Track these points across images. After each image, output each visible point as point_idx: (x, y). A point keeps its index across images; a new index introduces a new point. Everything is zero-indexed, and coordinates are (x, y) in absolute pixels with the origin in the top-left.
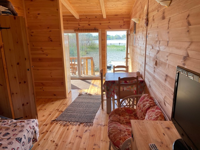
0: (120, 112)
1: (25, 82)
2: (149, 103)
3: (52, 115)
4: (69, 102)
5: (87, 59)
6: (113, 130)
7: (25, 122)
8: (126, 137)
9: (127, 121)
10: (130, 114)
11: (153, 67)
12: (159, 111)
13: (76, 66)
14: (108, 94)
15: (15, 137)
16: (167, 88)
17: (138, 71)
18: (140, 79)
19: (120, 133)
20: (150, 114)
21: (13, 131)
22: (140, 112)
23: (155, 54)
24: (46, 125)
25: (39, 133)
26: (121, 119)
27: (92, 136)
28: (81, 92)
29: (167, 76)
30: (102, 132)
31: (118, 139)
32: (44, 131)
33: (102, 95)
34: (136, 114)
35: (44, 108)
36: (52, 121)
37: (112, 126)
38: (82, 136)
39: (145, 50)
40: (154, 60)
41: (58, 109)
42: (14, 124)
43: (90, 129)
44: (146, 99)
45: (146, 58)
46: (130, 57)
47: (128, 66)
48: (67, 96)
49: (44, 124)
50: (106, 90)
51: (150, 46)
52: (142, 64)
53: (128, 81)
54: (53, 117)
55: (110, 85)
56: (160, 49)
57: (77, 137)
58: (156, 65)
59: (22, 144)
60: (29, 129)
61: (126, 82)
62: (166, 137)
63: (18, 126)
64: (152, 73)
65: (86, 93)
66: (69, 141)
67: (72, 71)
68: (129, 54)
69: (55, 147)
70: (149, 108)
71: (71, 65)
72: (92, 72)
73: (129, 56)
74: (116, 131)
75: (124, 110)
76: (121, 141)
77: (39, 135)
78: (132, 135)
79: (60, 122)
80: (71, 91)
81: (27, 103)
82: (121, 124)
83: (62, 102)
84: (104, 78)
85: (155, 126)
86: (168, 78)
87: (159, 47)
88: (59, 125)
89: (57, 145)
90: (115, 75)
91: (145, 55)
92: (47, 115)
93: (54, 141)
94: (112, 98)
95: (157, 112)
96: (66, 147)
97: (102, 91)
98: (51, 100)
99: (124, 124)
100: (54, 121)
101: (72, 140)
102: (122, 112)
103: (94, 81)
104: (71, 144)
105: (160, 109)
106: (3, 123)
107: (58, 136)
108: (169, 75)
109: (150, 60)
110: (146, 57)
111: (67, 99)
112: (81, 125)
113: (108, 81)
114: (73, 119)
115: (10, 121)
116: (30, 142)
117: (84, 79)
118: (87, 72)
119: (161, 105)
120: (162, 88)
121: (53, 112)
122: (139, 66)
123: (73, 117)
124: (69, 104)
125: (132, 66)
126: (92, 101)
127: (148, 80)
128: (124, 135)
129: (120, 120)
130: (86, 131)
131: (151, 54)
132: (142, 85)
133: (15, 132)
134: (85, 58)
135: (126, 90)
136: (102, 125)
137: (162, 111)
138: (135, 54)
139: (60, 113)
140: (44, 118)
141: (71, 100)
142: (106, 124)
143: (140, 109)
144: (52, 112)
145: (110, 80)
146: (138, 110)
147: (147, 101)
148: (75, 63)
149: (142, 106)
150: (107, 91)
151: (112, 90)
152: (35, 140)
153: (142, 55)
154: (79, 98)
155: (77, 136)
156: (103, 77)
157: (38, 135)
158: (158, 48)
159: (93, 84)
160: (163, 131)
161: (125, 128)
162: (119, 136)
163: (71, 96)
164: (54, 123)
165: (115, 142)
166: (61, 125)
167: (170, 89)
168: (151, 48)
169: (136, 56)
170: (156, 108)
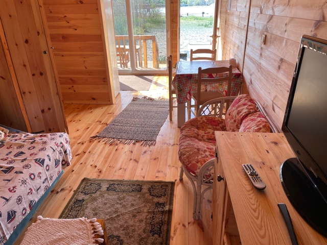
0: (199, 123)
1: (41, 74)
2: (247, 108)
3: (91, 129)
4: (117, 110)
5: (146, 39)
6: (187, 150)
7: (47, 137)
8: (207, 158)
9: (209, 137)
10: (215, 127)
11: (260, 48)
12: (263, 119)
13: (127, 53)
14: (181, 96)
15: (33, 158)
16: (280, 82)
17: (232, 57)
18: (236, 71)
19: (198, 153)
20: (248, 125)
21: (29, 149)
22: (232, 123)
23: (265, 23)
24: (83, 144)
25: (71, 154)
26: (200, 133)
27: (155, 159)
28: (137, 95)
29: (282, 60)
30: (170, 154)
31: (194, 162)
32: (80, 152)
33: (171, 99)
34: (225, 126)
35: (77, 118)
36: (91, 137)
37: (185, 144)
38: (139, 159)
39: (247, 18)
40: (262, 33)
41: (100, 120)
42: (31, 139)
43: (150, 149)
44: (243, 101)
45: (248, 33)
46: (220, 35)
47: (216, 50)
48: (114, 101)
49: (79, 142)
50: (177, 91)
51: (256, 8)
52: (240, 45)
53: (214, 75)
54: (92, 132)
55: (184, 81)
56: (274, 13)
57: (132, 161)
58: (265, 44)
59: (45, 167)
60: (55, 147)
61: (211, 76)
62: (271, 156)
63: (38, 143)
64: (257, 58)
65: (145, 97)
66: (119, 165)
67: (120, 60)
68: (219, 29)
69: (98, 173)
70: (246, 116)
71: (118, 49)
72: (154, 63)
73: (219, 33)
74: (191, 151)
75: (206, 121)
76: (199, 165)
77: (73, 156)
78: (216, 154)
79: (103, 140)
80: (119, 93)
81: (49, 109)
82: (200, 140)
83: (107, 110)
84: (174, 71)
85: (253, 140)
86: (284, 64)
87: (273, 9)
88: (102, 143)
89: (100, 172)
90: (193, 65)
91: (246, 26)
92: (83, 129)
93: (96, 167)
94: (186, 104)
95: (259, 121)
96: (115, 174)
97: (171, 92)
98: (89, 107)
99: (204, 141)
100: (94, 137)
101: (124, 164)
102: (202, 123)
103: (158, 78)
104: (121, 170)
105: (265, 117)
106: (14, 138)
107: (102, 159)
108: (286, 58)
109: (255, 35)
110: (249, 30)
111: (114, 106)
112: (137, 144)
113: (181, 75)
114: (124, 136)
115: (24, 135)
116: (58, 166)
117: (141, 75)
118: (146, 64)
119: (267, 111)
120: (272, 83)
121: (93, 125)
122: (236, 49)
123: (125, 133)
124: (117, 112)
125: (223, 51)
126: (154, 109)
127: (249, 71)
128: (203, 156)
129: (198, 135)
130: (145, 152)
131: (258, 23)
132: (238, 80)
133: (32, 151)
134: (141, 38)
135: (210, 91)
136: (170, 144)
137: (268, 120)
138: (230, 27)
139: (104, 127)
140: (78, 133)
141: (121, 107)
142: (176, 143)
143: (232, 118)
144: (90, 124)
145: (183, 73)
146: (228, 120)
147: (244, 105)
148: (125, 47)
149: (234, 113)
150: (179, 91)
151: (187, 89)
152: (65, 163)
153: (241, 29)
154: (134, 104)
155: (131, 159)
156: (173, 69)
157: (71, 157)
158: (271, 11)
159: (156, 83)
160: (266, 147)
161: (205, 146)
162: (196, 157)
163: (120, 101)
164: (95, 141)
165: (189, 166)
166: (105, 143)
167: (285, 82)
168: (259, 12)
169: (231, 32)
170: (258, 115)
